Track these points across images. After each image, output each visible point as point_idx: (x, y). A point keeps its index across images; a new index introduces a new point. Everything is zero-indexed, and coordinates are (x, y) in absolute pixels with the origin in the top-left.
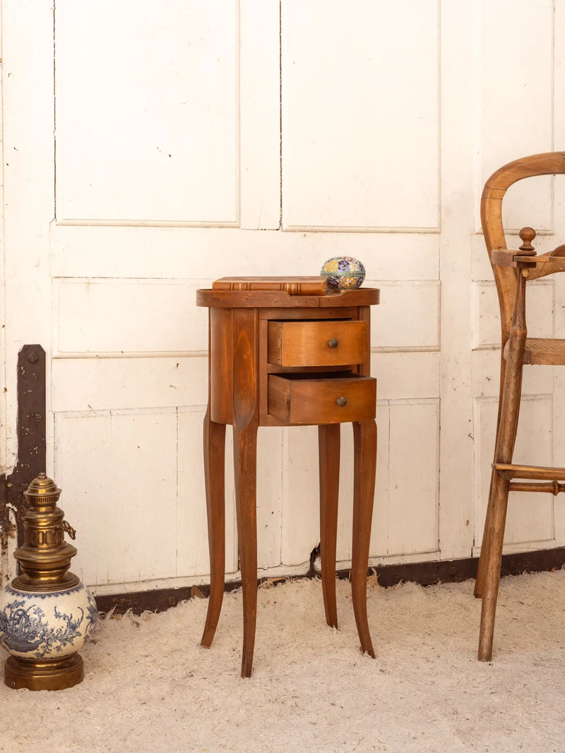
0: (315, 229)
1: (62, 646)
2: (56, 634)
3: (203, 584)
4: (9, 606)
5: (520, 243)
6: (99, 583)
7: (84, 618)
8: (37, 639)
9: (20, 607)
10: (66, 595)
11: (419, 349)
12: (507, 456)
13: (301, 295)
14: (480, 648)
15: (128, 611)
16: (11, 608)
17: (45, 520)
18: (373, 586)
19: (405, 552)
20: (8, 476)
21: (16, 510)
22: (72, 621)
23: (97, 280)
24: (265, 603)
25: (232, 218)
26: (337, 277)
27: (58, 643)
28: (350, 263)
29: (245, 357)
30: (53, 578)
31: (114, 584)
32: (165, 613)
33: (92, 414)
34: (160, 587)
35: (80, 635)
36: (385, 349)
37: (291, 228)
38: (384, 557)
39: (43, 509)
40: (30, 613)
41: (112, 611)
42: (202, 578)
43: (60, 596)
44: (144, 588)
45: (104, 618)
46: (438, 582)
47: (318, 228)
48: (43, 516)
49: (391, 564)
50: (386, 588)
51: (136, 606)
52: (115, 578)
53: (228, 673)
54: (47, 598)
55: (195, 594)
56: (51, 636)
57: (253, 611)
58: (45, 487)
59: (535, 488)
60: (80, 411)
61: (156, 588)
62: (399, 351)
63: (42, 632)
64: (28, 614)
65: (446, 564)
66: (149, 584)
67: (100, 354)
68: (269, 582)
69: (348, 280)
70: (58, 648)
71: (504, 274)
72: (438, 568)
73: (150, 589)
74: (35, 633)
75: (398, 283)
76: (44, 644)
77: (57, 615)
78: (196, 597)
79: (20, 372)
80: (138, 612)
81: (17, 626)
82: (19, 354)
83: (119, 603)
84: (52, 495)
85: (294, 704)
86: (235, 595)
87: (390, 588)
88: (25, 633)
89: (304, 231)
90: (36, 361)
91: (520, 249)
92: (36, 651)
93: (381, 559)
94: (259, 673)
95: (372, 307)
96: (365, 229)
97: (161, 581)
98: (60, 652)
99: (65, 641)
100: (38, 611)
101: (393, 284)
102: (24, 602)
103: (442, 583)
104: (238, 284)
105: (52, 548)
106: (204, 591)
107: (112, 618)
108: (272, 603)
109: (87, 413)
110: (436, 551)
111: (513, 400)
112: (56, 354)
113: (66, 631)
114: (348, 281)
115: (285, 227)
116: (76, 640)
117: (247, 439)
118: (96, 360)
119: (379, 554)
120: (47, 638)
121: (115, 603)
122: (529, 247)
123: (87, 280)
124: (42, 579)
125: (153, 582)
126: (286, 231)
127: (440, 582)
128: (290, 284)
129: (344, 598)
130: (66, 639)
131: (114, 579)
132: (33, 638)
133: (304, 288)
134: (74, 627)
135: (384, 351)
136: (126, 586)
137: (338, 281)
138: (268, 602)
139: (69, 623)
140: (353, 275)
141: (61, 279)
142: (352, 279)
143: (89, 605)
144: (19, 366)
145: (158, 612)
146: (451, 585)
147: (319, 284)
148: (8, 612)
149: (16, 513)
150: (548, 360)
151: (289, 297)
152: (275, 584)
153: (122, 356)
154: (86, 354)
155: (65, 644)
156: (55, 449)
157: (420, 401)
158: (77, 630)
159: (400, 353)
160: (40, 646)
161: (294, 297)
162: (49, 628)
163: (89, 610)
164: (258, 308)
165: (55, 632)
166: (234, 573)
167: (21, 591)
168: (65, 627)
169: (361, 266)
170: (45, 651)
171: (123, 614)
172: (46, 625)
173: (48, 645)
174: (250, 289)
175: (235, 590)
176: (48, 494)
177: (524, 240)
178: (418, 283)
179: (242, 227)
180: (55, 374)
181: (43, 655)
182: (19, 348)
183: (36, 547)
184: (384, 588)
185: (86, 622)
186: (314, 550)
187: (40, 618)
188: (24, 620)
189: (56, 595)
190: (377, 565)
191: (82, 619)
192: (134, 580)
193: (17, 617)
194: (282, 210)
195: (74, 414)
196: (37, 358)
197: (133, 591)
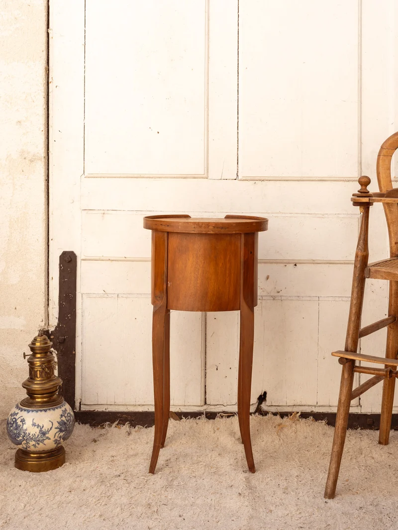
0: (262, 178)
1: (37, 445)
2: (32, 437)
3: (180, 411)
5: (359, 187)
6: (108, 403)
7: (54, 428)
8: (21, 438)
9: (15, 417)
10: (43, 412)
11: (343, 262)
12: (350, 346)
15: (127, 423)
19: (331, 404)
20: (52, 332)
21: (57, 353)
22: (43, 429)
23: (110, 212)
25: (201, 171)
27: (34, 443)
31: (119, 405)
32: (150, 428)
33: (106, 296)
34: (151, 410)
35: (49, 439)
36: (316, 261)
37: (244, 178)
38: (315, 406)
39: (39, 356)
40: (19, 421)
41: (116, 423)
42: (181, 407)
43: (39, 412)
44: (140, 409)
46: (358, 428)
47: (264, 178)
49: (321, 412)
51: (133, 420)
52: (120, 401)
55: (172, 417)
56: (29, 437)
58: (40, 342)
60: (98, 294)
61: (147, 410)
62: (327, 263)
63: (23, 434)
64: (17, 421)
65: (365, 416)
66: (143, 407)
67: (111, 258)
70: (35, 446)
72: (359, 418)
73: (143, 410)
74: (19, 434)
75: (326, 216)
76: (25, 442)
77: (34, 425)
78: (172, 419)
79: (60, 267)
80: (133, 425)
81: (12, 428)
82: (60, 257)
83: (121, 418)
85: (156, 510)
86: (198, 421)
88: (14, 434)
89: (254, 180)
90: (69, 262)
91: (359, 192)
92: (21, 446)
93: (313, 407)
96: (299, 178)
97: (152, 406)
98: (36, 448)
99: (38, 441)
100: (23, 421)
101: (321, 216)
102: (19, 414)
103: (361, 429)
105: (43, 380)
107: (116, 427)
109: (102, 295)
110: (357, 406)
112: (83, 257)
113: (38, 435)
115: (240, 177)
116: (46, 442)
118: (110, 262)
119: (310, 404)
120: (26, 437)
121: (119, 417)
122: (366, 191)
123: (103, 212)
124: (37, 400)
125: (146, 406)
126: (241, 180)
127: (360, 429)
130: (39, 441)
131: (118, 402)
132: (18, 437)
134: (44, 434)
135: (314, 262)
136: (128, 407)
139: (41, 430)
141: (86, 211)
143: (60, 420)
144: (60, 265)
145: (146, 428)
146: (368, 431)
149: (57, 354)
150: (382, 276)
153: (125, 260)
154: (102, 258)
155: (38, 444)
156: (82, 316)
157: (344, 299)
158: (47, 435)
159: (328, 265)
160: (23, 443)
162: (27, 432)
163: (59, 423)
165: (31, 435)
166: (202, 406)
168: (38, 433)
170: (27, 446)
171: (124, 425)
172: (26, 430)
173: (28, 443)
175: (199, 417)
177: (361, 185)
178: (342, 216)
179: (209, 178)
180: (82, 269)
181: (26, 448)
182: (60, 253)
185: (54, 431)
186: (261, 396)
187: (23, 425)
188: (14, 425)
189: (37, 411)
190: (310, 411)
191: (51, 429)
192: (132, 404)
193: (12, 422)
194: (238, 166)
195: (94, 296)
196: (70, 259)
197: (133, 411)
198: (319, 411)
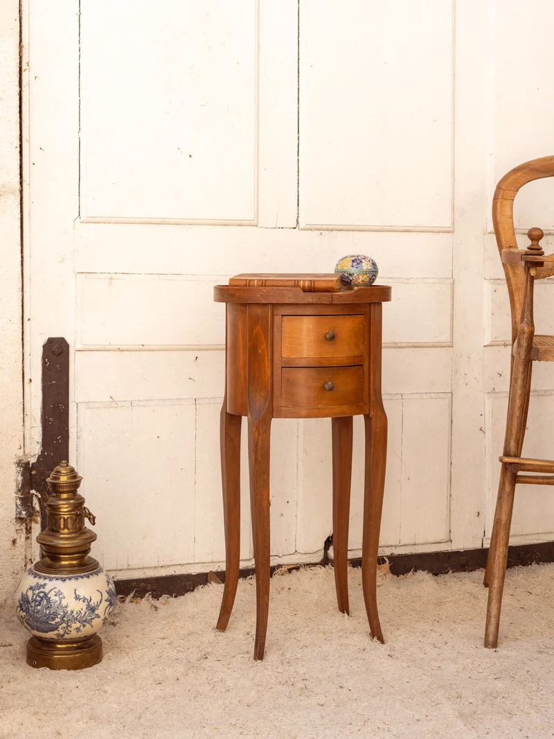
0: (331, 227)
1: (82, 628)
2: (76, 616)
3: (219, 570)
4: (31, 588)
6: (119, 568)
7: (103, 601)
8: (57, 620)
9: (42, 590)
10: (85, 579)
11: (432, 344)
12: (514, 450)
13: (314, 291)
14: (487, 635)
15: (147, 595)
16: (33, 590)
17: (66, 506)
18: (385, 575)
19: (417, 542)
20: (32, 464)
21: (40, 496)
22: (91, 603)
23: (119, 276)
24: (279, 589)
25: (249, 215)
26: (350, 275)
27: (78, 625)
28: (363, 261)
29: (260, 351)
30: (74, 562)
31: (134, 569)
32: (182, 597)
33: (113, 404)
34: (178, 573)
35: (99, 617)
36: (399, 345)
37: (308, 227)
38: (396, 546)
40: (51, 595)
41: (132, 595)
42: (219, 564)
43: (80, 579)
44: (163, 573)
45: (123, 601)
46: (449, 571)
47: (334, 227)
48: (64, 502)
49: (403, 553)
50: (398, 576)
51: (154, 590)
52: (135, 563)
53: (241, 656)
54: (67, 581)
55: (212, 580)
56: (71, 617)
57: (266, 597)
58: (66, 474)
59: (541, 481)
60: (102, 402)
61: (174, 573)
62: (412, 347)
63: (62, 613)
64: (49, 596)
65: (457, 554)
66: (168, 569)
67: (121, 347)
68: (284, 569)
69: (361, 277)
70: (78, 629)
71: (514, 273)
72: (449, 558)
73: (168, 574)
74: (55, 614)
75: (412, 280)
76: (64, 625)
77: (77, 598)
78: (212, 582)
79: (44, 364)
80: (156, 597)
81: (39, 608)
82: (44, 346)
83: (138, 587)
84: (74, 482)
85: (304, 687)
86: (251, 581)
87: (401, 576)
88: (46, 615)
89: (321, 229)
90: (60, 353)
91: (528, 248)
92: (56, 632)
93: (393, 548)
94: (271, 657)
95: (384, 304)
96: (379, 228)
97: (179, 567)
98: (80, 633)
99: (84, 622)
100: (58, 594)
101: (406, 281)
102: (45, 585)
103: (453, 572)
104: (254, 280)
106: (220, 577)
107: (132, 602)
108: (286, 589)
109: (108, 404)
110: (448, 541)
111: (520, 395)
112: (79, 347)
113: (86, 613)
114: (361, 279)
115: (302, 225)
116: (94, 622)
117: (261, 431)
118: (118, 352)
119: (391, 544)
120: (67, 619)
121: (134, 587)
122: (537, 247)
123: (109, 276)
124: (63, 563)
125: (171, 568)
126: (303, 229)
127: (451, 572)
128: (304, 281)
129: (357, 585)
130: (85, 621)
131: (133, 564)
132: (53, 619)
133: (318, 285)
134: (92, 610)
135: (397, 346)
136: (145, 570)
137: (351, 278)
138: (283, 589)
139: (88, 605)
140: (366, 273)
141: (84, 275)
142: (365, 276)
143: (108, 589)
144: (44, 358)
145: (176, 597)
146: (462, 574)
147: (332, 281)
148: (30, 594)
149: (39, 499)
151: (302, 294)
152: (290, 571)
153: (143, 349)
154: (109, 347)
155: (84, 626)
156: (78, 438)
157: (433, 395)
158: (96, 612)
159: (412, 349)
160: (60, 627)
161: (307, 294)
162: (69, 609)
163: (108, 593)
164: (273, 304)
165: (74, 614)
166: (250, 560)
167: (43, 574)
168: (85, 609)
169: (374, 264)
170: (65, 632)
171: (142, 598)
172: (66, 607)
173: (68, 626)
174: (265, 286)
175: (251, 576)
176: (70, 481)
177: (532, 239)
178: (431, 281)
179: (260, 225)
180: (78, 366)
181: (63, 635)
182: (44, 340)
183: (58, 532)
184: (396, 576)
185: (104, 604)
186: (328, 538)
187: (61, 600)
188: (45, 602)
189: (77, 578)
190: (389, 554)
191: (101, 602)
192: (153, 565)
193: (38, 599)
194: (298, 209)
195: (97, 405)
196: (60, 350)
197: (153, 576)
198: (401, 553)
